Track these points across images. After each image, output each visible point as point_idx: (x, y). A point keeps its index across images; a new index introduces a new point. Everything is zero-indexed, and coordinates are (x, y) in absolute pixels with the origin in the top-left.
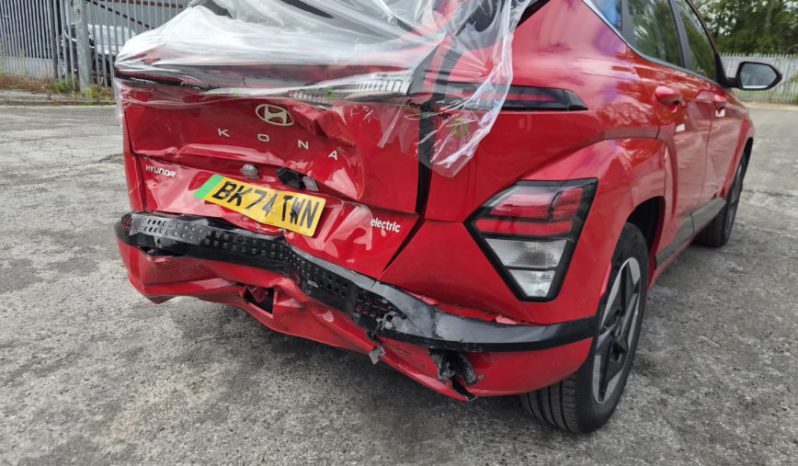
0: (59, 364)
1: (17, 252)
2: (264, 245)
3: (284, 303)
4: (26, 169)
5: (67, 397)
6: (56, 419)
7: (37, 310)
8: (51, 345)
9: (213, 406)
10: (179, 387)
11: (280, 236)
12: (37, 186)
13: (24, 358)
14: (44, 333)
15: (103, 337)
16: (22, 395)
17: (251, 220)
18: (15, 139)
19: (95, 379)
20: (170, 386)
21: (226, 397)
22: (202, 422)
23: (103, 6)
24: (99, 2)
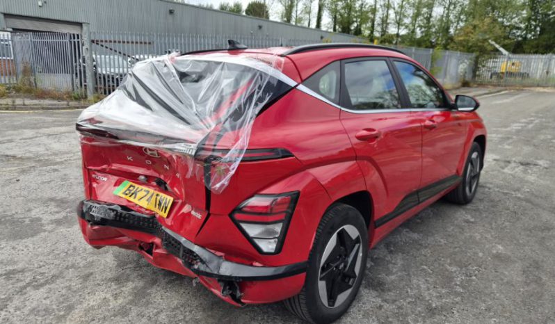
0: (46, 282)
1: (35, 213)
2: (146, 220)
3: (158, 251)
4: (48, 155)
5: (48, 302)
6: (40, 313)
7: (40, 249)
8: (44, 271)
9: (123, 307)
10: (108, 296)
11: (153, 216)
12: (52, 167)
13: (29, 279)
14: (41, 264)
15: (73, 266)
16: (25, 300)
17: (141, 207)
18: (44, 134)
19: (64, 292)
20: (103, 295)
21: (131, 302)
22: (115, 316)
23: (102, 46)
24: (100, 43)
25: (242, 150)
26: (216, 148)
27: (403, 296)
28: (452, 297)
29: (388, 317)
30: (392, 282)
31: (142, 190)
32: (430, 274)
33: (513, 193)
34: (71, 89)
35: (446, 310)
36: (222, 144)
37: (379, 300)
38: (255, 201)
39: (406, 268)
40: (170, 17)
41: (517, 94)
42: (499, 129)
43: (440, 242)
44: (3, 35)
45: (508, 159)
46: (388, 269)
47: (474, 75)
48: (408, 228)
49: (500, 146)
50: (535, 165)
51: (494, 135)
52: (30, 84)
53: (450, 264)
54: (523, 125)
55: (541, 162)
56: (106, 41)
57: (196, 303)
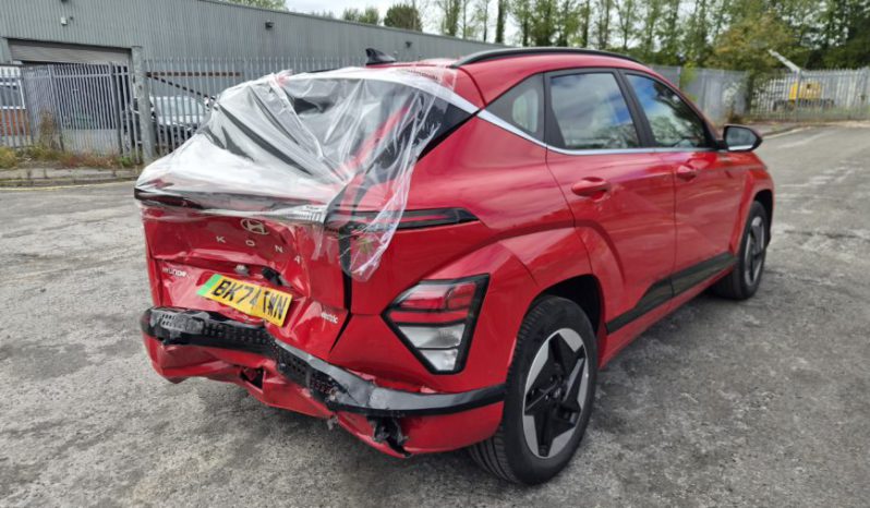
0: (98, 439)
1: (71, 338)
2: (250, 332)
3: (270, 381)
4: (88, 252)
5: (102, 467)
6: (91, 484)
7: (85, 391)
8: (93, 422)
9: (220, 470)
10: (195, 455)
11: (262, 326)
12: (96, 269)
13: (71, 434)
14: (88, 412)
15: (137, 413)
16: (66, 466)
17: (241, 313)
18: (80, 221)
19: (126, 451)
20: (187, 455)
21: (230, 463)
22: (208, 484)
23: (163, 81)
24: (160, 77)
25: (397, 211)
26: (357, 209)
27: (654, 439)
28: (732, 438)
29: (632, 471)
30: (637, 418)
31: (241, 287)
32: (694, 404)
33: (819, 280)
34: (117, 150)
35: (723, 457)
36: (366, 203)
37: (617, 447)
38: (421, 292)
39: (656, 398)
40: (267, 33)
41: (816, 133)
42: (792, 185)
43: (707, 356)
44: (9, 72)
45: (809, 230)
46: (629, 400)
47: (748, 107)
48: (657, 337)
49: (794, 211)
50: (851, 237)
51: (784, 195)
52: (53, 145)
53: (726, 390)
54: (828, 178)
55: (859, 233)
56: (170, 74)
57: (332, 461)
